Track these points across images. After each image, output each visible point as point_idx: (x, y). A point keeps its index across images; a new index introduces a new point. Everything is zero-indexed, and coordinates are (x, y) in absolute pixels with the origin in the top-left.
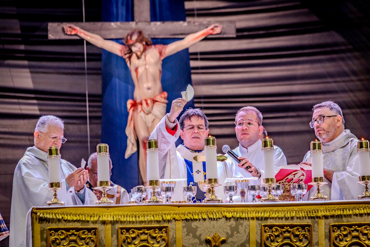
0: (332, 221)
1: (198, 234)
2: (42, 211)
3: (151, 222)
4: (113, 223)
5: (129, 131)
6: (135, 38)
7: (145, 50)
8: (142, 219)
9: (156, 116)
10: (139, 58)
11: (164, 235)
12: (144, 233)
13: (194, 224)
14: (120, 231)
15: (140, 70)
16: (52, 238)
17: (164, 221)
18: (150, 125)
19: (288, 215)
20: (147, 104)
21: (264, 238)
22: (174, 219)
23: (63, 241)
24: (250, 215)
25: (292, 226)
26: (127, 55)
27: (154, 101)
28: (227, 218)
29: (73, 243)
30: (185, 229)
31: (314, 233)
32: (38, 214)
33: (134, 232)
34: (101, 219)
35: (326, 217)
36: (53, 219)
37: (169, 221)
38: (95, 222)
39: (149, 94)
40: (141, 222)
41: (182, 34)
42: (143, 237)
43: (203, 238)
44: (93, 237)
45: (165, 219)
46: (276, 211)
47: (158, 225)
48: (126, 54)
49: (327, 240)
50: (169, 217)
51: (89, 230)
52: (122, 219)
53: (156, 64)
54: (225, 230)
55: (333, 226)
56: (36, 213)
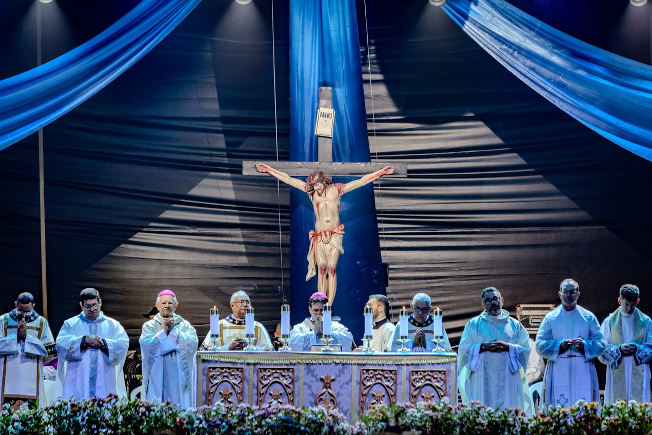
0: (412, 369)
1: (315, 374)
2: (204, 355)
3: (282, 364)
4: (255, 364)
5: (310, 258)
6: (316, 178)
7: (325, 188)
8: (275, 362)
9: (333, 246)
10: (320, 195)
11: (291, 374)
12: (276, 372)
13: (312, 367)
14: (259, 370)
15: (321, 206)
16: (211, 374)
17: (291, 364)
18: (328, 253)
19: (380, 362)
20: (325, 235)
21: (362, 378)
22: (298, 363)
23: (219, 377)
24: (353, 362)
25: (383, 371)
26: (311, 192)
27: (332, 233)
28: (336, 364)
29: (225, 378)
30: (306, 371)
31: (398, 376)
32: (202, 357)
33: (269, 371)
34: (246, 361)
35: (408, 365)
36: (212, 361)
37: (294, 364)
38: (242, 364)
39: (328, 226)
40: (275, 364)
41: (359, 174)
42: (276, 375)
43: (319, 377)
44: (240, 374)
45: (291, 362)
46: (372, 359)
47: (286, 367)
48: (309, 191)
49: (408, 381)
50: (294, 362)
51: (238, 369)
52: (261, 362)
53: (335, 200)
54: (335, 372)
55: (412, 371)
56: (200, 356)
